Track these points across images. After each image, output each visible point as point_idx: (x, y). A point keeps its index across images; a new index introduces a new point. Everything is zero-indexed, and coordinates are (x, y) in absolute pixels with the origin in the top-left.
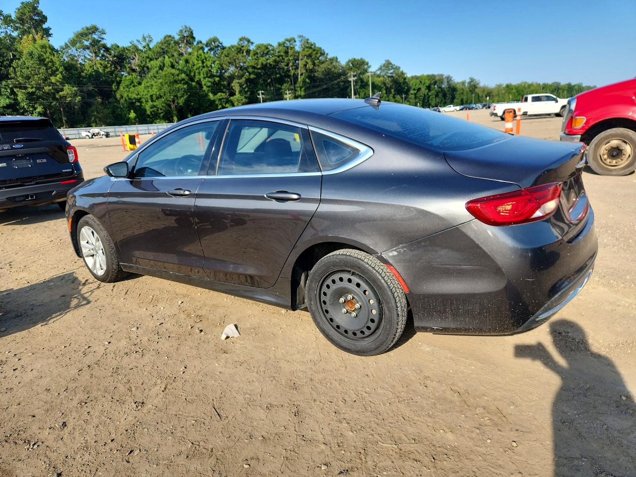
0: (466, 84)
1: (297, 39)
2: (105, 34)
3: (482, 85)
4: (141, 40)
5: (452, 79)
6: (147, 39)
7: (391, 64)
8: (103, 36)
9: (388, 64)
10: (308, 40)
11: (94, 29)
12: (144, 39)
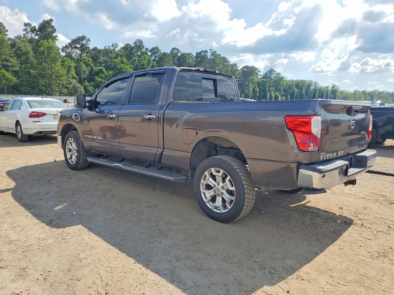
0: (330, 88)
1: (209, 51)
2: (89, 41)
3: (341, 89)
4: (111, 46)
5: (319, 84)
6: (115, 45)
7: (274, 71)
8: (89, 42)
9: (272, 70)
10: (215, 52)
11: (83, 38)
12: (113, 45)
